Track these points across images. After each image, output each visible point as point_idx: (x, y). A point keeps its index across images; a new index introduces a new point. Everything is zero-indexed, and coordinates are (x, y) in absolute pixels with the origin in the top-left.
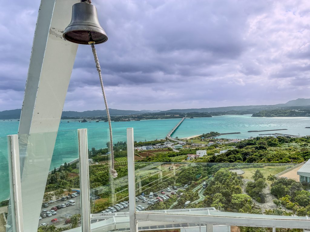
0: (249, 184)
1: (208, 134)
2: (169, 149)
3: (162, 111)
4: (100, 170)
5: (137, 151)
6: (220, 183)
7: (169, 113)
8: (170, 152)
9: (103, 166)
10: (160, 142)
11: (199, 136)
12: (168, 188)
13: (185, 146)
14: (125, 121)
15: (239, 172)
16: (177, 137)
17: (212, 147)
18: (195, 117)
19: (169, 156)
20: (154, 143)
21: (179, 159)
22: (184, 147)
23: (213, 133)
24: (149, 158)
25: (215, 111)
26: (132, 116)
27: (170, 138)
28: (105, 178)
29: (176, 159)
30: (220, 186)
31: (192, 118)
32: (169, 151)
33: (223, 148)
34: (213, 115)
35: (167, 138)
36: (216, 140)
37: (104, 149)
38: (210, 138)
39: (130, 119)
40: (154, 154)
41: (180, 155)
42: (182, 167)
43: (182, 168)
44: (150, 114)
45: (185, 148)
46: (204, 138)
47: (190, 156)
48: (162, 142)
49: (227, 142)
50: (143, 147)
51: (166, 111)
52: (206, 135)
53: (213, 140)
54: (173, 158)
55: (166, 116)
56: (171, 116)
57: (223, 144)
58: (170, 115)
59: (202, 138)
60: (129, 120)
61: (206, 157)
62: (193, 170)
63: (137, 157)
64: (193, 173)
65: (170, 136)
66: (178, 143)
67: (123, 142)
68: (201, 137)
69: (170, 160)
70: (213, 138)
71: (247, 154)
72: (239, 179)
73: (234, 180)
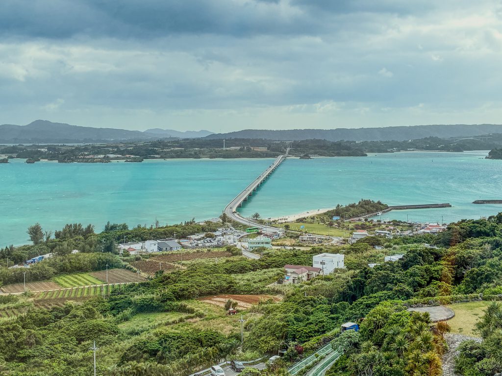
0: (465, 349)
1: (353, 206)
2: (232, 251)
3: (214, 135)
4: (4, 314)
5: (128, 255)
6: (376, 347)
7: (236, 140)
8: (231, 259)
9: (16, 300)
10: (203, 230)
11: (325, 214)
12: (217, 367)
13: (279, 242)
14: (93, 161)
15: (437, 314)
16: (257, 216)
17: (362, 245)
18: (315, 153)
19: (229, 271)
20: (182, 232)
21: (260, 281)
22: (278, 245)
23: (367, 203)
24: (164, 277)
25: (378, 139)
26: (117, 147)
27: (236, 218)
28: (16, 337)
29: (248, 280)
30: (374, 357)
31: (307, 156)
32: (230, 256)
33: (395, 249)
34: (372, 151)
35: (224, 218)
36: (374, 225)
37: (19, 249)
38: (357, 219)
39: (111, 156)
40: (183, 264)
41: (263, 267)
42: (266, 303)
43: (266, 306)
44: (177, 142)
45: (279, 247)
46: (338, 218)
47: (292, 270)
48: (208, 230)
49: (407, 233)
50: (148, 243)
51: (225, 134)
52: (347, 209)
53: (368, 224)
54: (240, 276)
55: (224, 149)
56: (241, 150)
57: (395, 238)
58: (239, 148)
59: (335, 218)
60: (107, 160)
61: (344, 276)
62: (297, 311)
63: (128, 272)
64: (297, 319)
65: (234, 210)
66: (259, 234)
67: (84, 227)
68: (330, 214)
69: (231, 282)
70: (366, 220)
71: (467, 264)
72: (435, 333)
73: (419, 335)
